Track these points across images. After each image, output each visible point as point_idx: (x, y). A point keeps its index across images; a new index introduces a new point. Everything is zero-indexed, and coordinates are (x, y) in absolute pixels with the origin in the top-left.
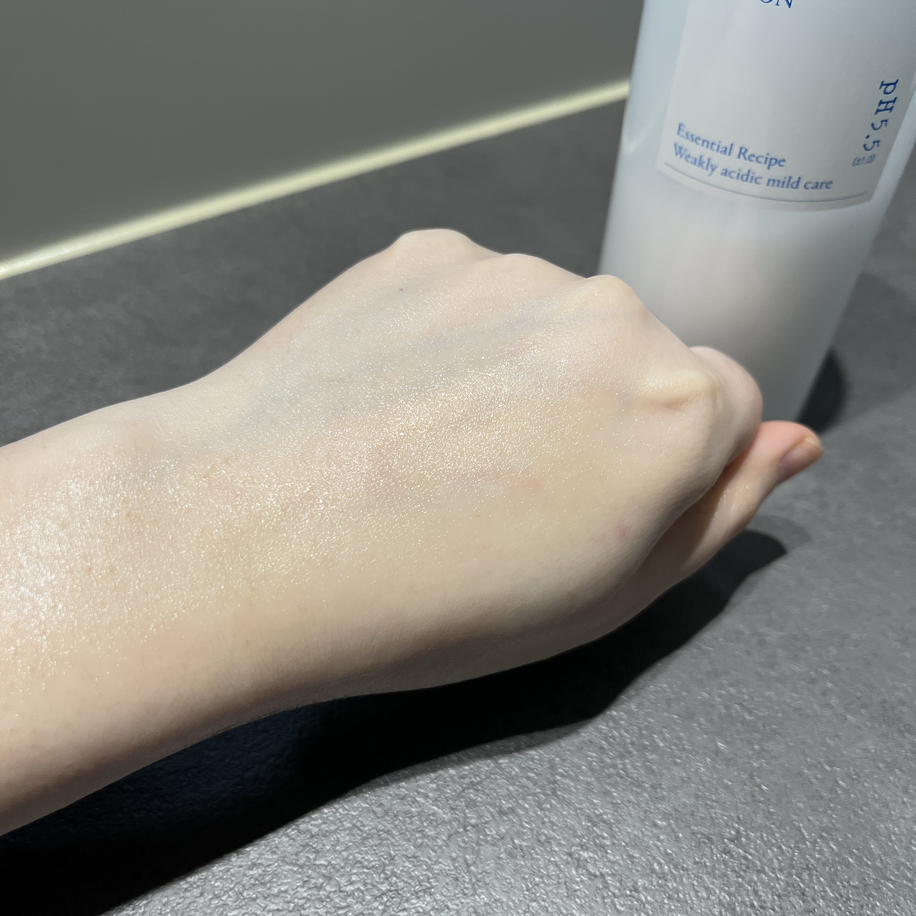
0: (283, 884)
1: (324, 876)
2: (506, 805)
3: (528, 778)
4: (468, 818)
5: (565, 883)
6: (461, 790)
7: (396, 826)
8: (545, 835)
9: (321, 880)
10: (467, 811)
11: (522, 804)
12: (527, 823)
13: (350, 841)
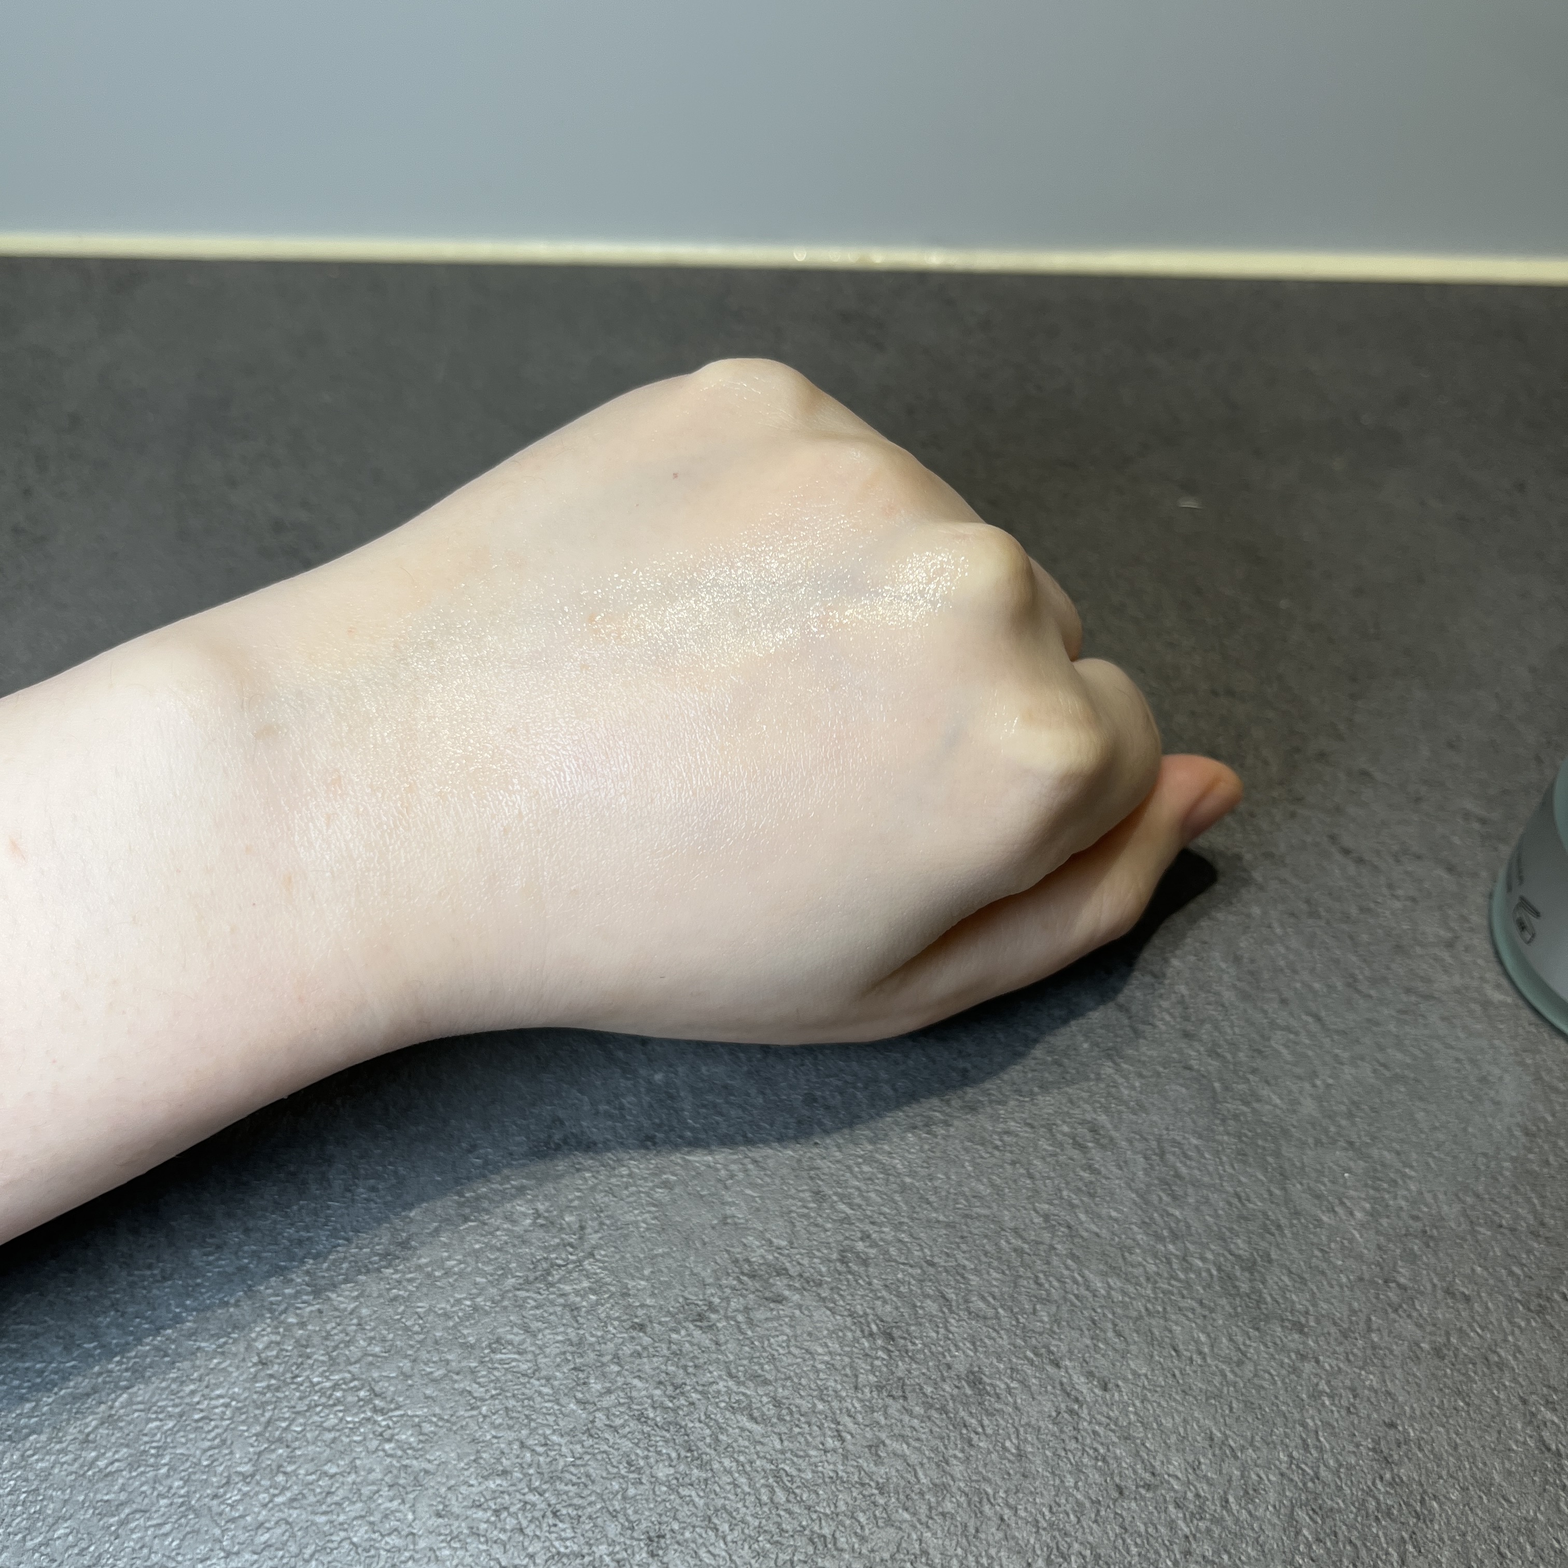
0: (1116, 1210)
1: (1171, 1230)
2: (1461, 1287)
3: (1511, 1273)
4: (1399, 1272)
5: (1499, 1432)
6: (1403, 1232)
7: (1292, 1225)
8: (1499, 1356)
9: (1165, 1233)
10: (1400, 1263)
11: (1485, 1299)
12: (1480, 1327)
13: (1223, 1209)
